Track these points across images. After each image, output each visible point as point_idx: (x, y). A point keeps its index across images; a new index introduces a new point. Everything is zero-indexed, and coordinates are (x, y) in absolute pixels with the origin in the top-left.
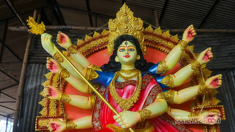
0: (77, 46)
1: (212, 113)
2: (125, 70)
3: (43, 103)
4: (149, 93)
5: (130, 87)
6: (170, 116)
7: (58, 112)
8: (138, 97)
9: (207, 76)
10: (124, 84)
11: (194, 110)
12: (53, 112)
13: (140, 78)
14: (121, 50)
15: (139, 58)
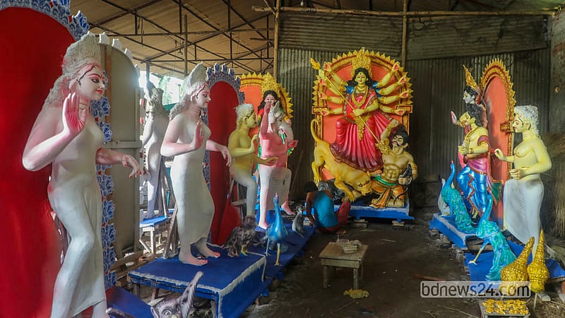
0: (332, 63)
2: (359, 86)
3: (315, 99)
4: (371, 99)
5: (361, 97)
6: (380, 110)
7: (323, 104)
8: (365, 102)
9: (408, 87)
10: (359, 95)
13: (367, 91)
14: (358, 77)
15: (367, 79)
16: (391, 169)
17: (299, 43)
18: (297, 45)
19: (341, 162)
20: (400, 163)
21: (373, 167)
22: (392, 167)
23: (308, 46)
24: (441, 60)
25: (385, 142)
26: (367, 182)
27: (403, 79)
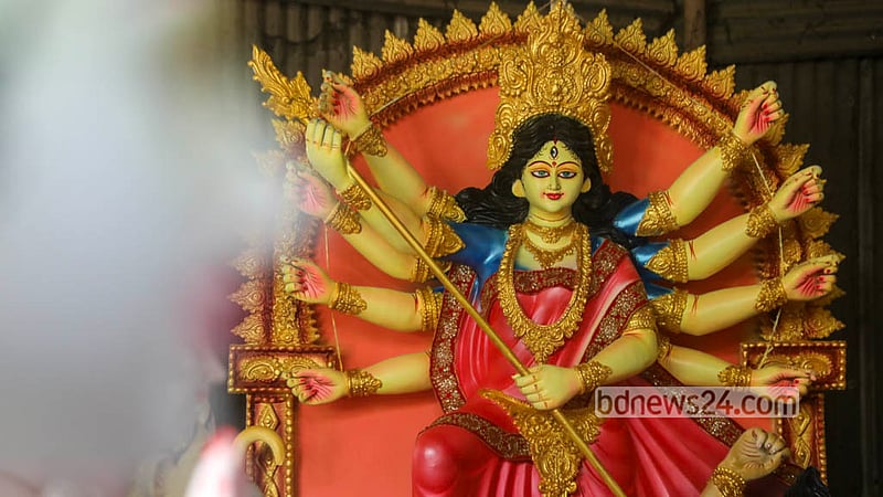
0: (350, 77)
1: (791, 372)
2: (540, 228)
3: (245, 298)
4: (610, 309)
5: (556, 291)
6: (665, 370)
7: (303, 334)
8: (578, 324)
9: (815, 236)
10: (540, 280)
11: (745, 353)
12: (285, 333)
13: (586, 259)
14: (536, 174)
15: (588, 186)
27: (801, 189)
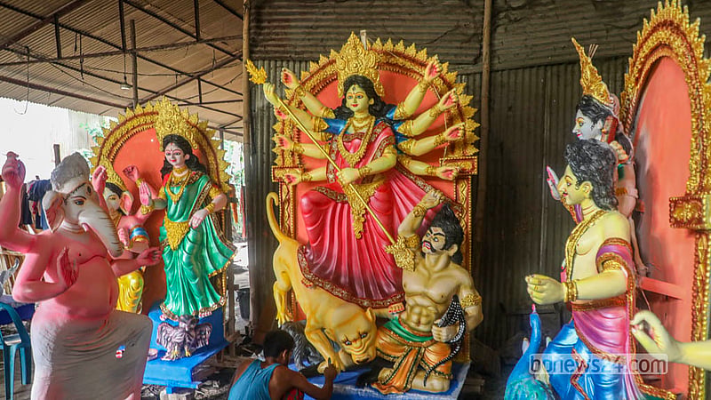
1: (450, 168)
2: (357, 118)
5: (357, 141)
7: (294, 161)
8: (365, 152)
9: (468, 117)
10: (352, 137)
12: (288, 161)
13: (371, 129)
14: (349, 97)
15: (372, 102)
16: (417, 305)
17: (288, 49)
18: (284, 52)
19: (315, 286)
20: (436, 292)
21: (386, 296)
22: (419, 300)
23: (303, 52)
24: (562, 67)
25: (406, 241)
26: (361, 336)
27: (449, 97)
